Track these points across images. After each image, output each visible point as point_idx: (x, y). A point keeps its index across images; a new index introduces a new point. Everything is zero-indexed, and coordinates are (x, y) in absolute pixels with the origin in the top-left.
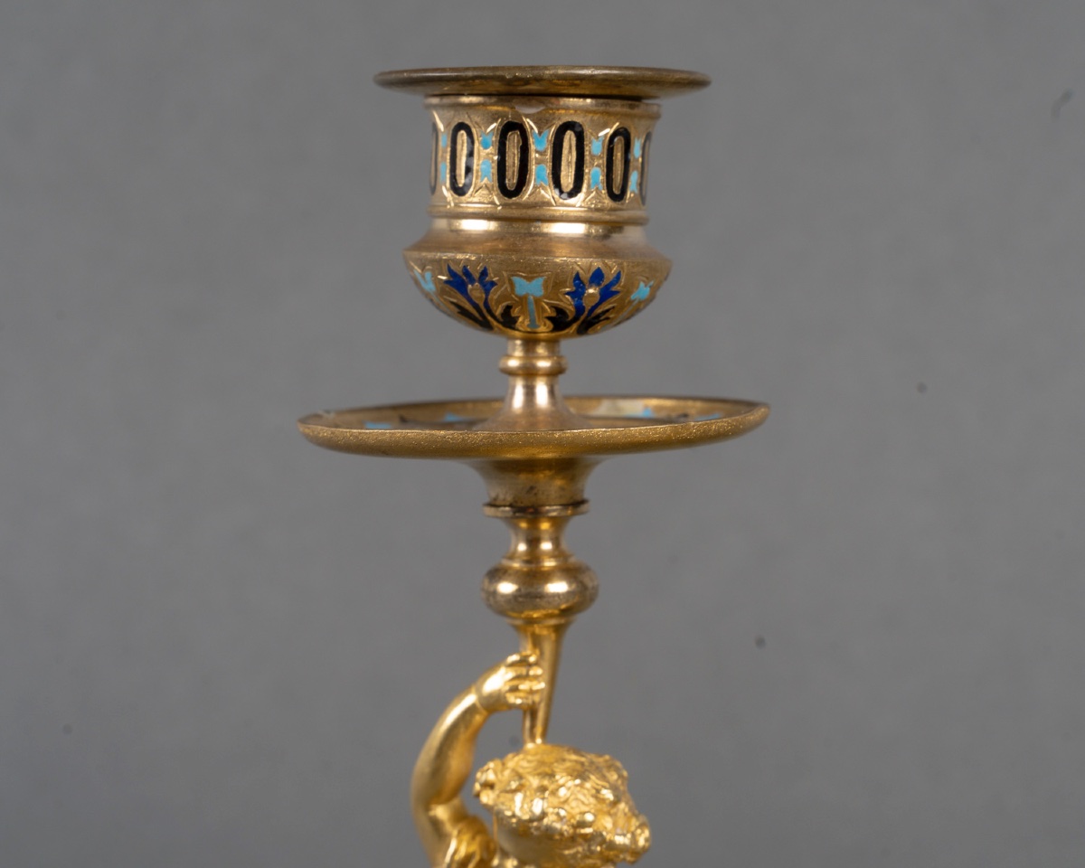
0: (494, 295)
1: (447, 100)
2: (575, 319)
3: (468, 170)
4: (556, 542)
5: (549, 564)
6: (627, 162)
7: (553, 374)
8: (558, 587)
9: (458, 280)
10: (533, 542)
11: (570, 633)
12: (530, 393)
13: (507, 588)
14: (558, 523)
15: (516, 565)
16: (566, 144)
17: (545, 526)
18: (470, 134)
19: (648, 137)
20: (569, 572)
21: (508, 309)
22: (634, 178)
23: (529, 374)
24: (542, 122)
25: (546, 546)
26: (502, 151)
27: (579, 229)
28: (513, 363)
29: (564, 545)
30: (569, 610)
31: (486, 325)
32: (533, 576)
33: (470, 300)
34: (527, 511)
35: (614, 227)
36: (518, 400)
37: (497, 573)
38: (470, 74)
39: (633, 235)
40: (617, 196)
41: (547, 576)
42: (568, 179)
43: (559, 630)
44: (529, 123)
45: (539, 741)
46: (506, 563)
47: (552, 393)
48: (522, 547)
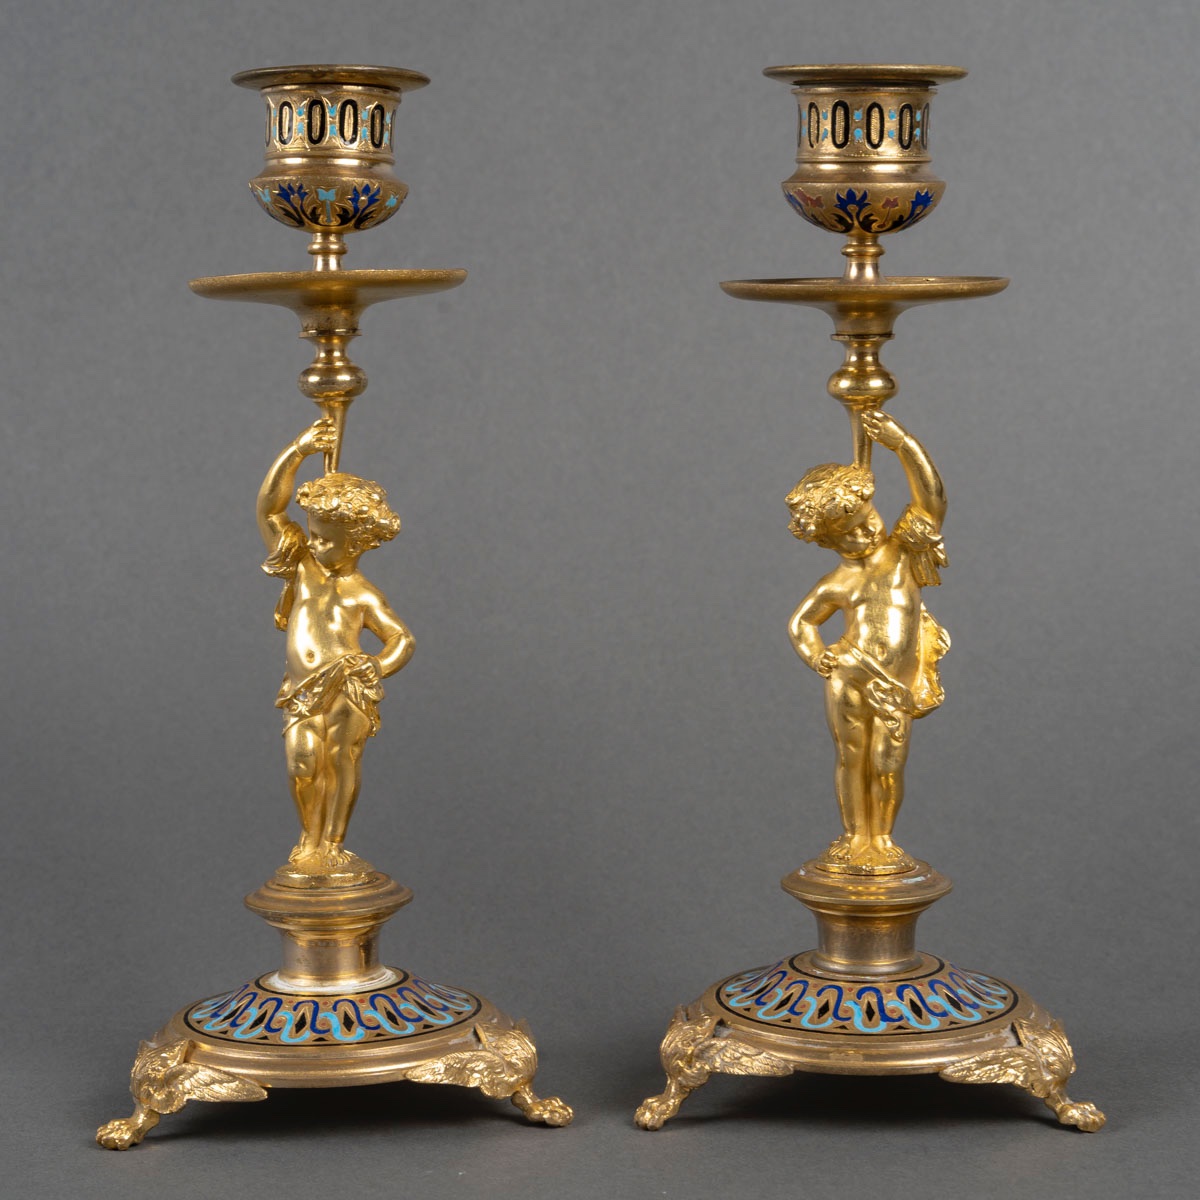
0: (307, 200)
1: (275, 89)
2: (354, 216)
3: (290, 129)
4: (342, 351)
5: (339, 364)
6: (382, 125)
7: (340, 253)
8: (344, 377)
9: (285, 193)
10: (329, 352)
11: (352, 407)
12: (326, 264)
13: (314, 379)
14: (344, 339)
15: (319, 365)
16: (347, 113)
17: (336, 341)
18: (290, 107)
19: (394, 113)
20: (351, 370)
21: (314, 210)
22: (386, 135)
23: (325, 252)
24: (334, 100)
25: (337, 354)
26: (310, 117)
27: (355, 163)
28: (316, 247)
29: (346, 355)
30: (351, 393)
31: (300, 223)
32: (329, 371)
33: (292, 206)
34: (326, 333)
35: (374, 162)
36: (320, 267)
37: (308, 372)
38: (292, 69)
39: (384, 168)
40: (377, 145)
41: (338, 371)
42: (348, 132)
43: (345, 404)
44: (325, 100)
45: (333, 471)
46: (313, 366)
47: (339, 264)
48: (323, 355)
